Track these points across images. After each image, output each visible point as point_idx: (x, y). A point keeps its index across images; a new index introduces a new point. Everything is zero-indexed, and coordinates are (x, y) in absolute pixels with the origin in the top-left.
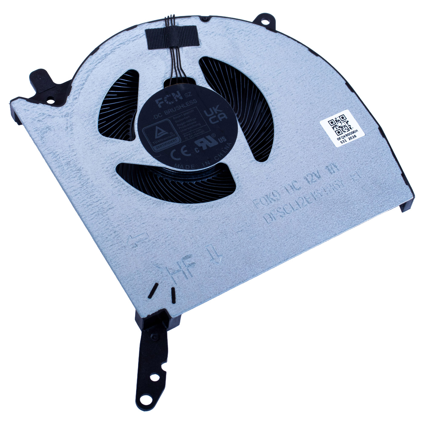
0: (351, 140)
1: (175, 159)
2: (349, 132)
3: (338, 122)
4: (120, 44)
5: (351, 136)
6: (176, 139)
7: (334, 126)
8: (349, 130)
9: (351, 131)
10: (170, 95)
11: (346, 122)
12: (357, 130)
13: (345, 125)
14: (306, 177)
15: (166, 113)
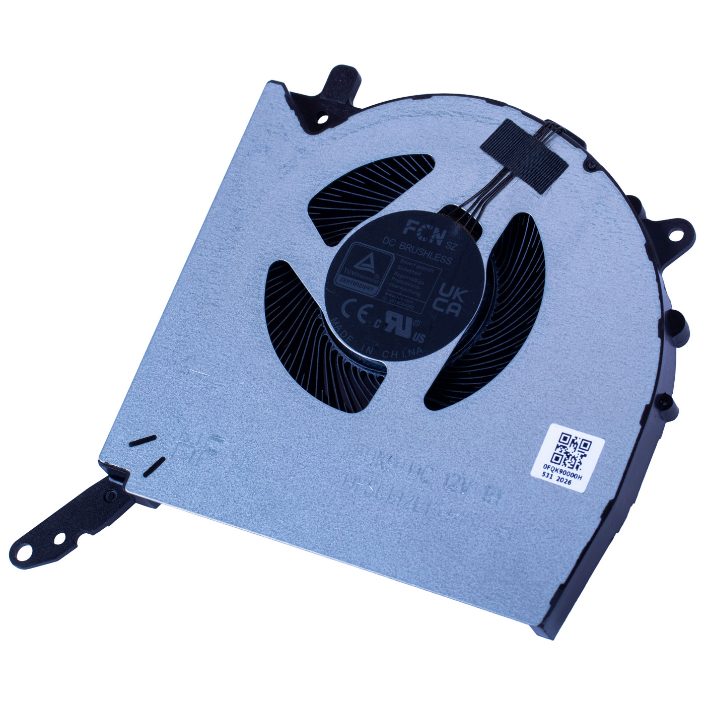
0: (559, 483)
1: (344, 312)
2: (568, 470)
3: (573, 444)
4: (458, 113)
5: (565, 477)
6: (373, 288)
7: (561, 446)
8: (572, 468)
9: (574, 471)
10: (432, 227)
11: (583, 454)
12: (581, 478)
13: (576, 457)
14: (451, 476)
15: (402, 247)
